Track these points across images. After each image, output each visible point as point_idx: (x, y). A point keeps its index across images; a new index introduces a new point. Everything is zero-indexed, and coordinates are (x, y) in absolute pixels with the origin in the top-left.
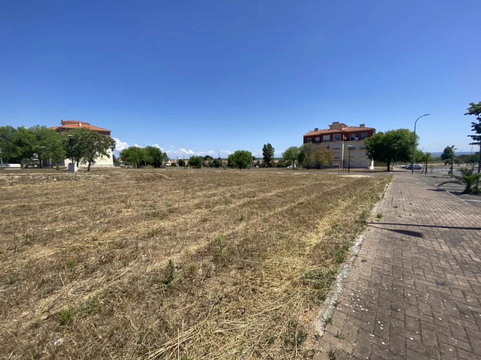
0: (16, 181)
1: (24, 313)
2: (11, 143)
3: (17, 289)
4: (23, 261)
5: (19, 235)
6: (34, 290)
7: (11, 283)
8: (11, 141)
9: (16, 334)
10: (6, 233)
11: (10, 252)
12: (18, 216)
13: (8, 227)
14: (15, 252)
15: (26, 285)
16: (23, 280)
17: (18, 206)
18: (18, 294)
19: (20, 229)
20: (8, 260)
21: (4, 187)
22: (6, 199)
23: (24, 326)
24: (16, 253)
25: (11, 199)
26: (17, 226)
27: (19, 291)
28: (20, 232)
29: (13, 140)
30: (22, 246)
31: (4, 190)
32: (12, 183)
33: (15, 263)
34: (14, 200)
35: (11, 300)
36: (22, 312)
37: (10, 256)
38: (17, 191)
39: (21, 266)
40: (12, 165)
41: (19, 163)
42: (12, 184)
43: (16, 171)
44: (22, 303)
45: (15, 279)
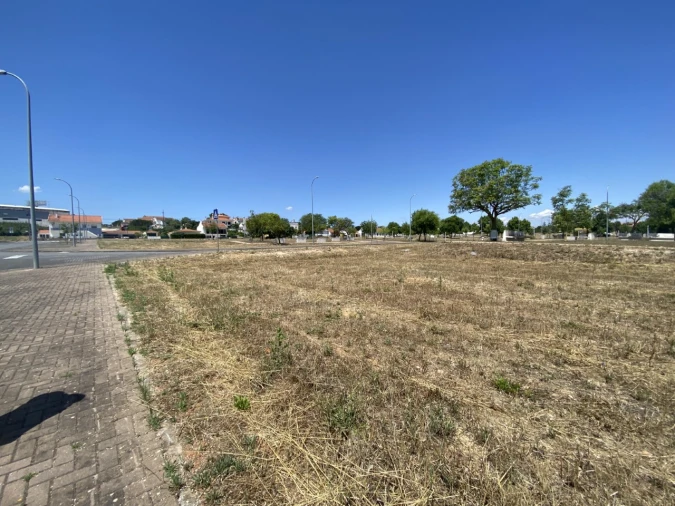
0: (665, 258)
1: (646, 453)
2: (664, 205)
3: (645, 412)
4: (660, 376)
5: (661, 337)
6: (668, 429)
7: (638, 399)
8: (665, 201)
9: (628, 472)
10: (644, 328)
11: (644, 355)
12: (663, 308)
13: (647, 321)
14: (651, 358)
15: (657, 414)
16: (656, 404)
17: (664, 295)
18: (644, 419)
19: (663, 329)
20: (640, 365)
21: (647, 265)
22: (649, 281)
23: (641, 471)
24: (653, 360)
25: (656, 282)
26: (660, 323)
27: (646, 416)
28: (662, 331)
29: (668, 200)
30: (663, 354)
31: (648, 268)
32: (660, 260)
33: (648, 374)
34: (660, 285)
35: (633, 422)
36: (643, 447)
37: (644, 360)
38: (665, 273)
39: (657, 382)
40: (662, 235)
41: (672, 232)
42: (659, 262)
43: (667, 244)
44: (647, 436)
45: (645, 396)
